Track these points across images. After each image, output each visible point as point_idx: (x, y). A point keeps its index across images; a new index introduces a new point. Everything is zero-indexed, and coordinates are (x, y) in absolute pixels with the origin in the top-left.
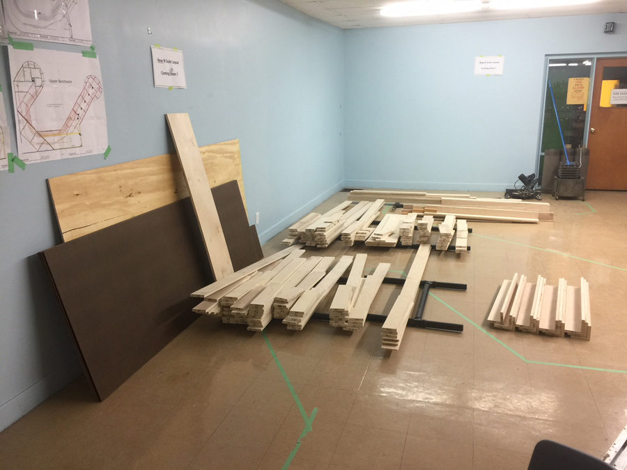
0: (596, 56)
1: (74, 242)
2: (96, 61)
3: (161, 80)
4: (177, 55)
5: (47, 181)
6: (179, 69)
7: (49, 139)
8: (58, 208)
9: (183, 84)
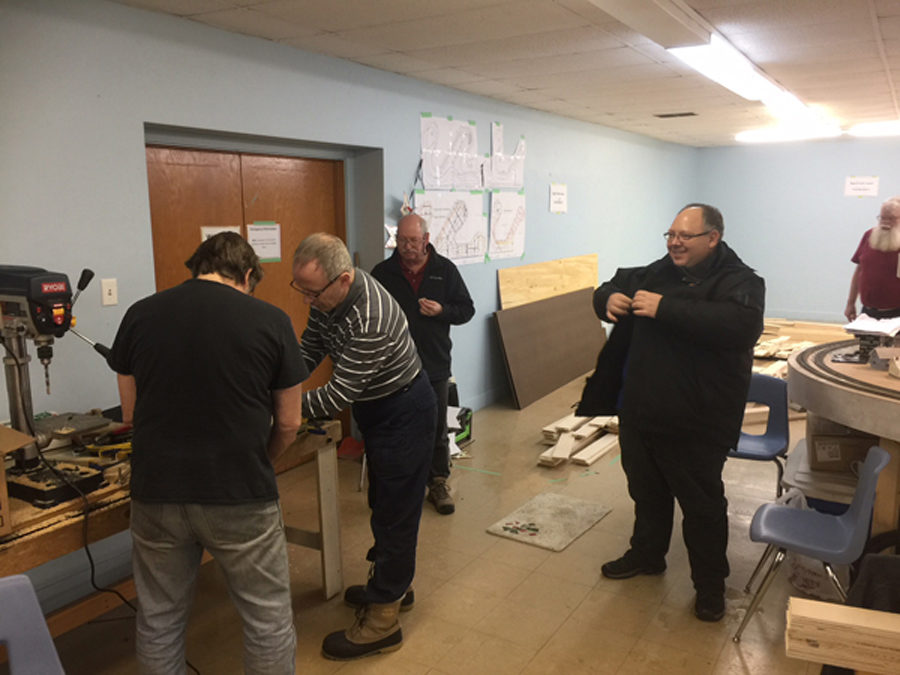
1: (507, 310)
2: (523, 197)
3: (554, 207)
4: (563, 189)
5: (497, 272)
6: (564, 198)
7: (501, 245)
8: (501, 288)
9: (565, 209)
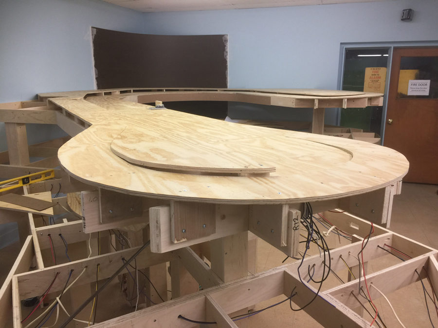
0: (392, 46)
